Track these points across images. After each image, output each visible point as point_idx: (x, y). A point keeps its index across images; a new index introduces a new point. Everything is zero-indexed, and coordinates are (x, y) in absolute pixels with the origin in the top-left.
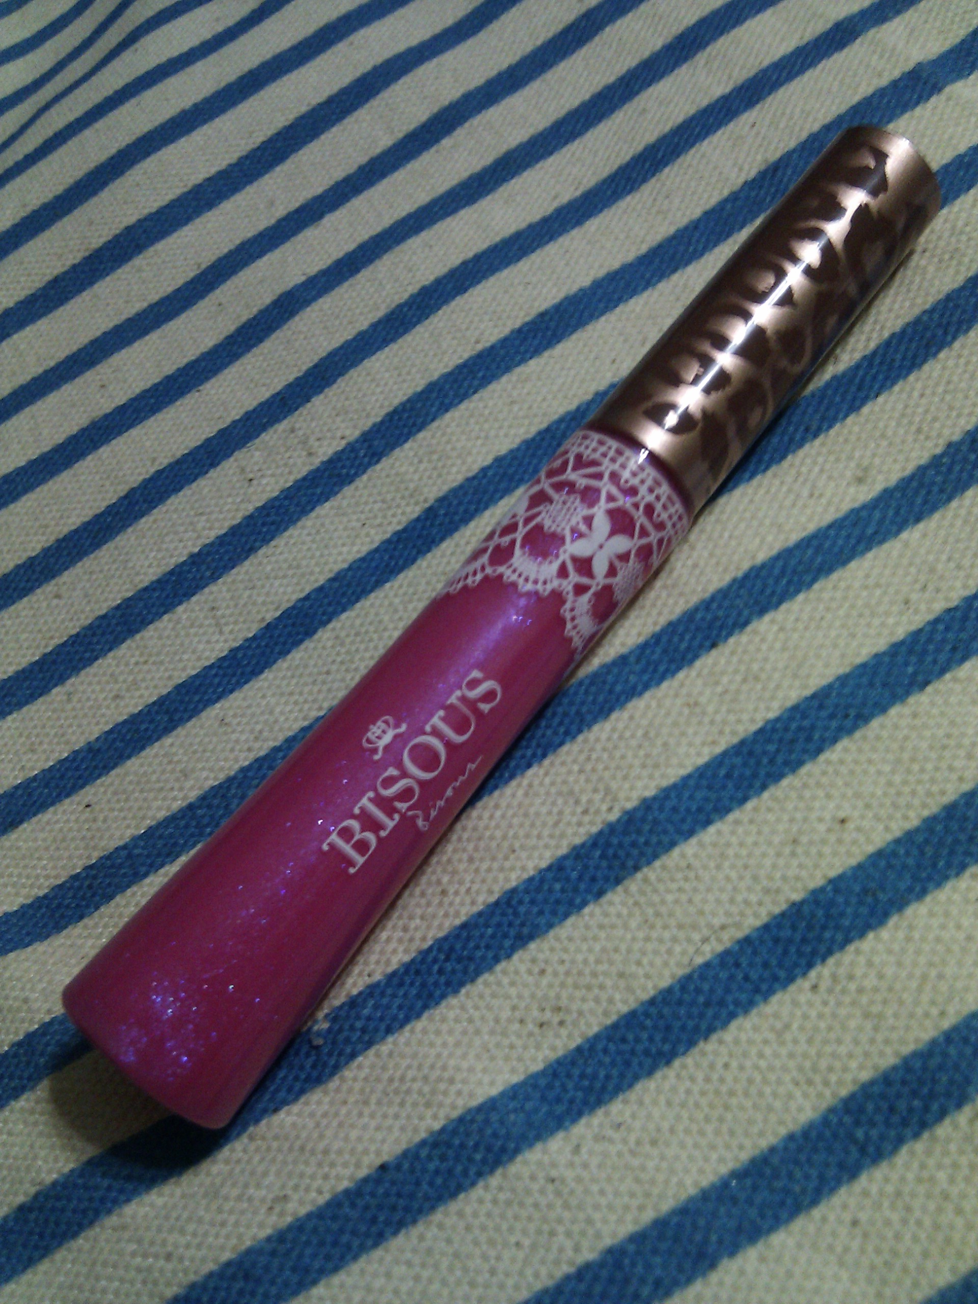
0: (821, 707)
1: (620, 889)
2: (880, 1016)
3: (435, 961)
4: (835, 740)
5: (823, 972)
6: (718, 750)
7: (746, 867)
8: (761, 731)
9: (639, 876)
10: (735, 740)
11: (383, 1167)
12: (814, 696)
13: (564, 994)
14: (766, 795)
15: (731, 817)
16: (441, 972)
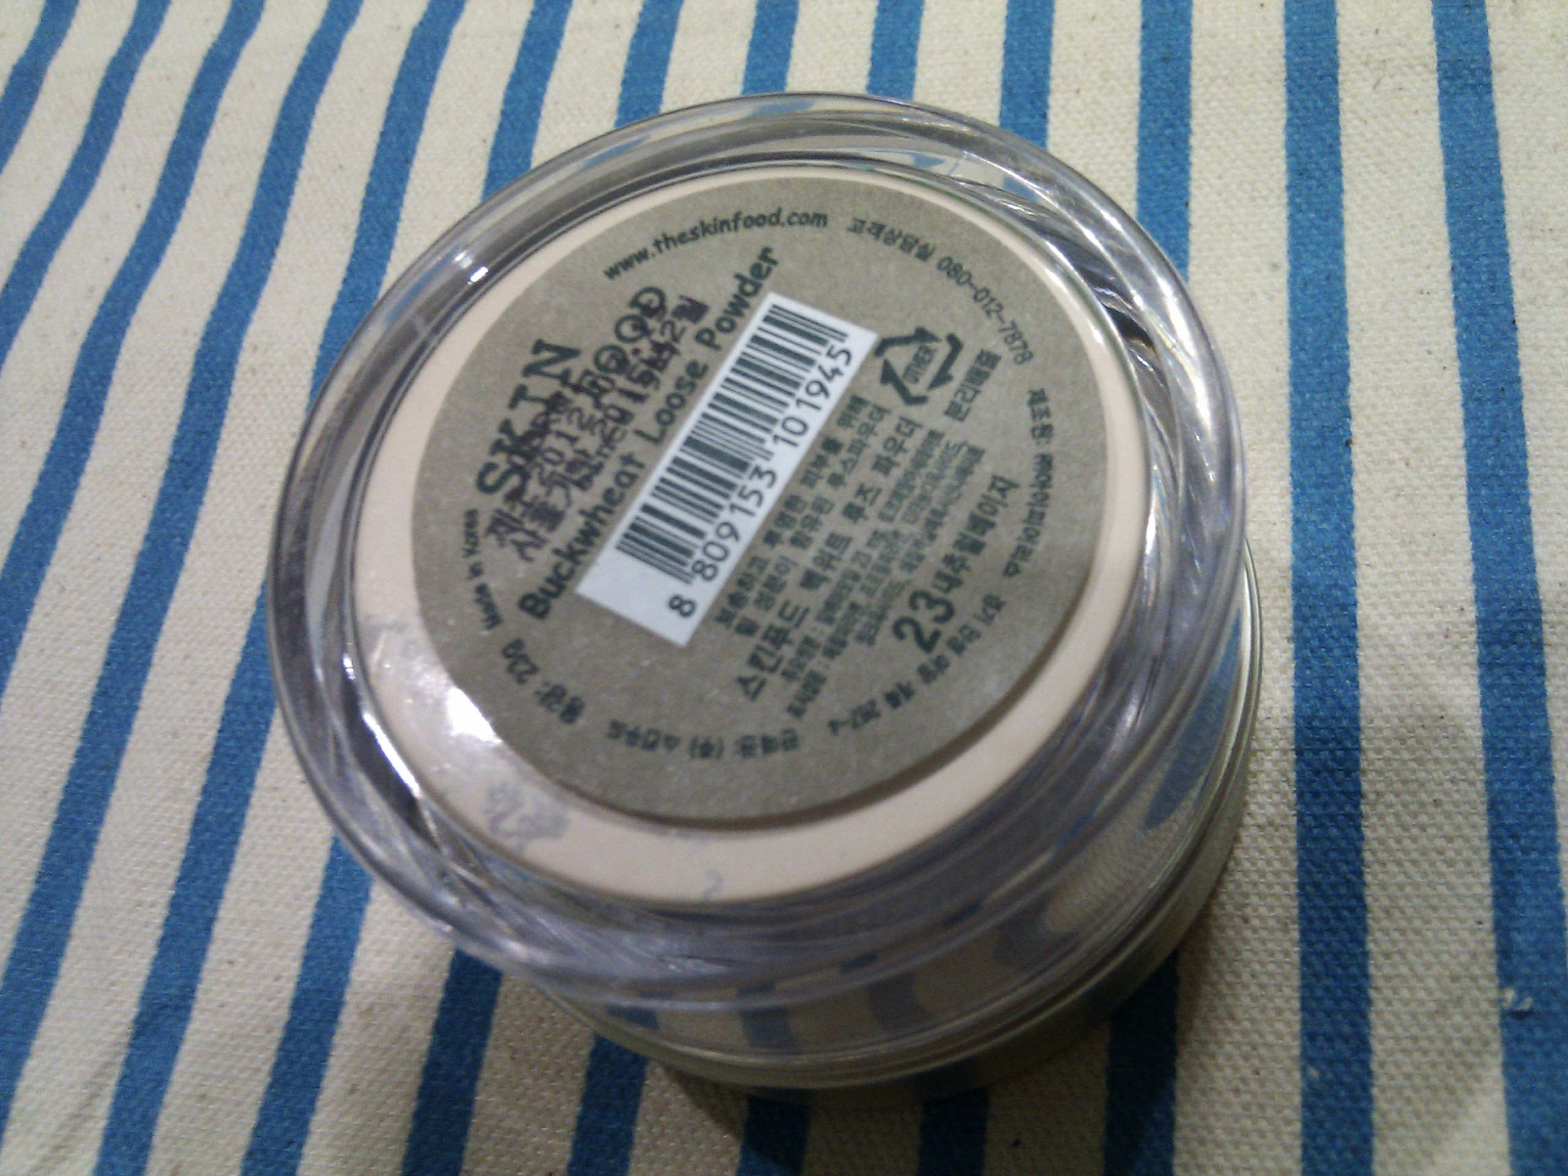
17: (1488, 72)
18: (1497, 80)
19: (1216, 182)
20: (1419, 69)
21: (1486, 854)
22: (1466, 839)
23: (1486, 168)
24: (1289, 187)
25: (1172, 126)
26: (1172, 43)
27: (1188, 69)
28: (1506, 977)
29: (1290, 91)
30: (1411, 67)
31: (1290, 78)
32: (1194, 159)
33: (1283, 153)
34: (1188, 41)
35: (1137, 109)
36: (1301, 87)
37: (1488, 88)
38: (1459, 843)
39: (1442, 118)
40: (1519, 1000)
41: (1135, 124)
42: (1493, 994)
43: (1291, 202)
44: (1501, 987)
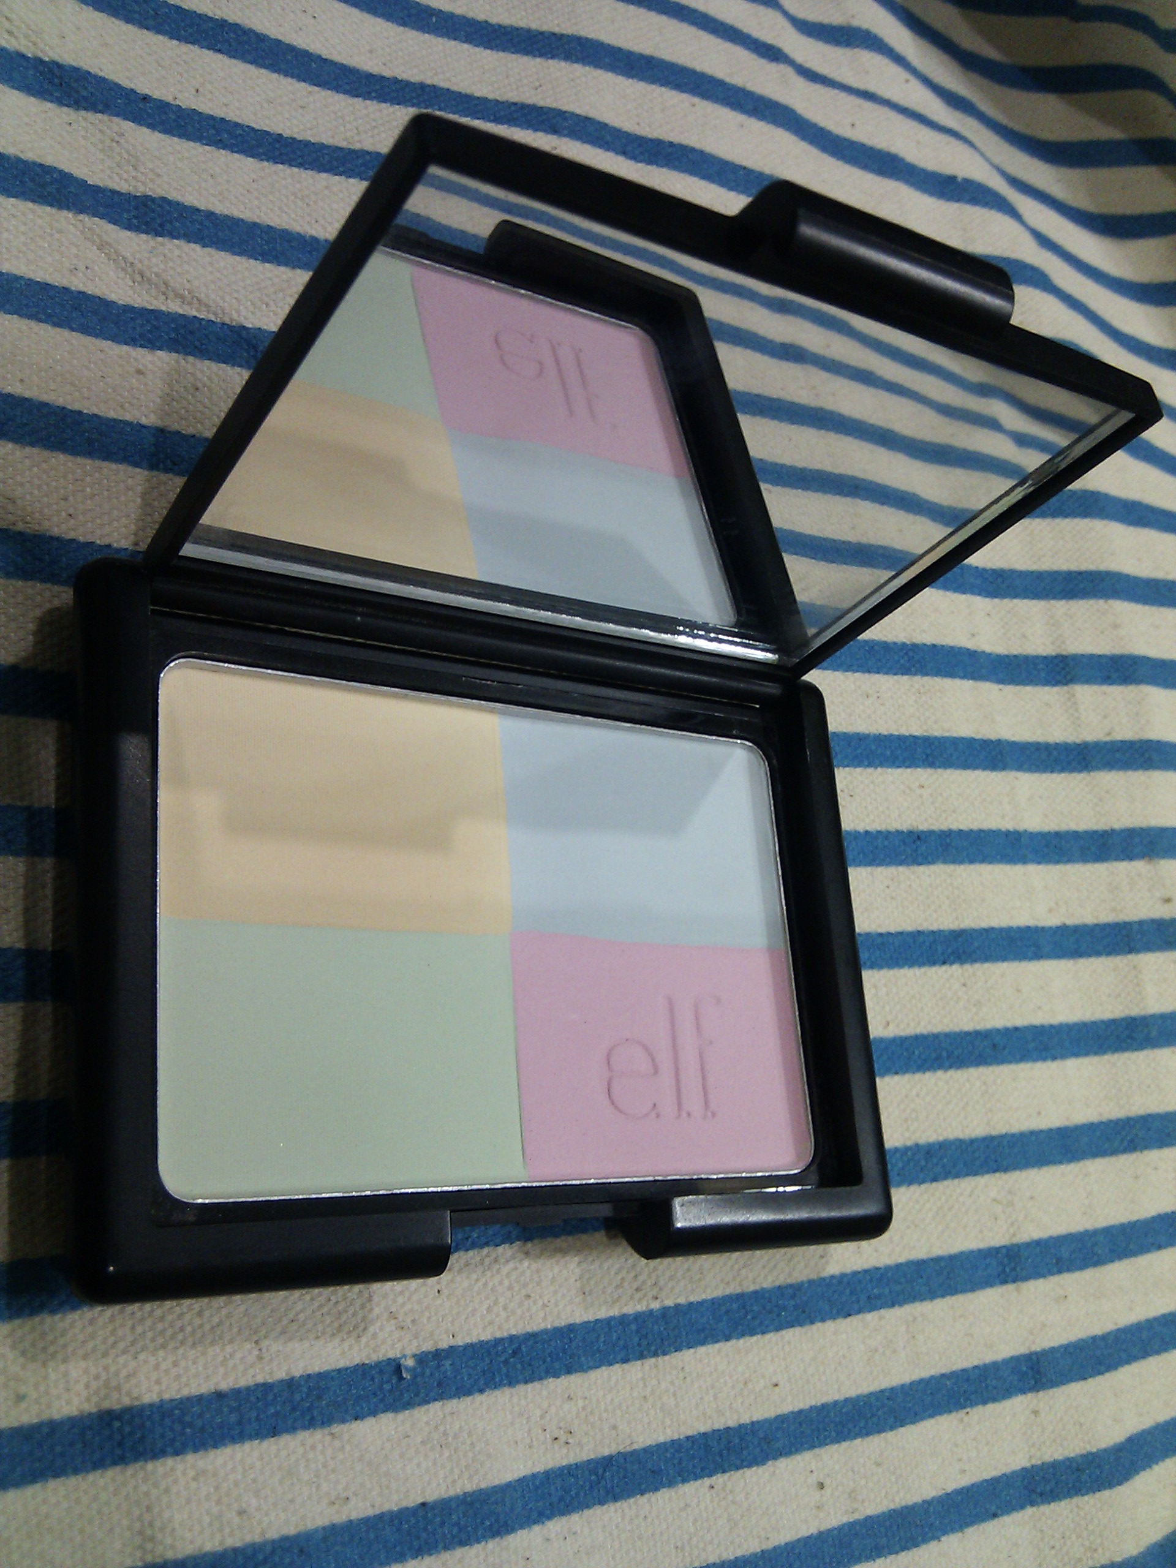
0: (793, 1297)
1: (639, 1362)
2: (736, 1524)
3: (504, 1350)
4: (791, 1325)
5: (719, 1479)
6: (728, 1292)
7: (713, 1387)
8: (756, 1292)
9: (653, 1360)
10: (739, 1290)
11: (423, 1504)
12: (791, 1286)
13: (576, 1422)
14: (742, 1341)
15: (717, 1346)
16: (506, 1362)
17: (1014, 1281)
18: (1011, 1287)
19: (914, 1092)
20: (1012, 1231)
21: (498, 1335)
22: (507, 1319)
23: (950, 1286)
24: (917, 1145)
25: (948, 1057)
26: (1007, 1051)
27: (990, 1064)
28: (422, 1359)
29: (984, 1139)
30: (1012, 1224)
31: (992, 1138)
32: (928, 1075)
33: (941, 1139)
34: (1010, 1062)
35: (957, 1029)
36: (988, 1147)
37: (1004, 1282)
38: (503, 1314)
39: (980, 1251)
40: (407, 1369)
41: (947, 1030)
42: (408, 1352)
43: (907, 1149)
44: (414, 1356)
